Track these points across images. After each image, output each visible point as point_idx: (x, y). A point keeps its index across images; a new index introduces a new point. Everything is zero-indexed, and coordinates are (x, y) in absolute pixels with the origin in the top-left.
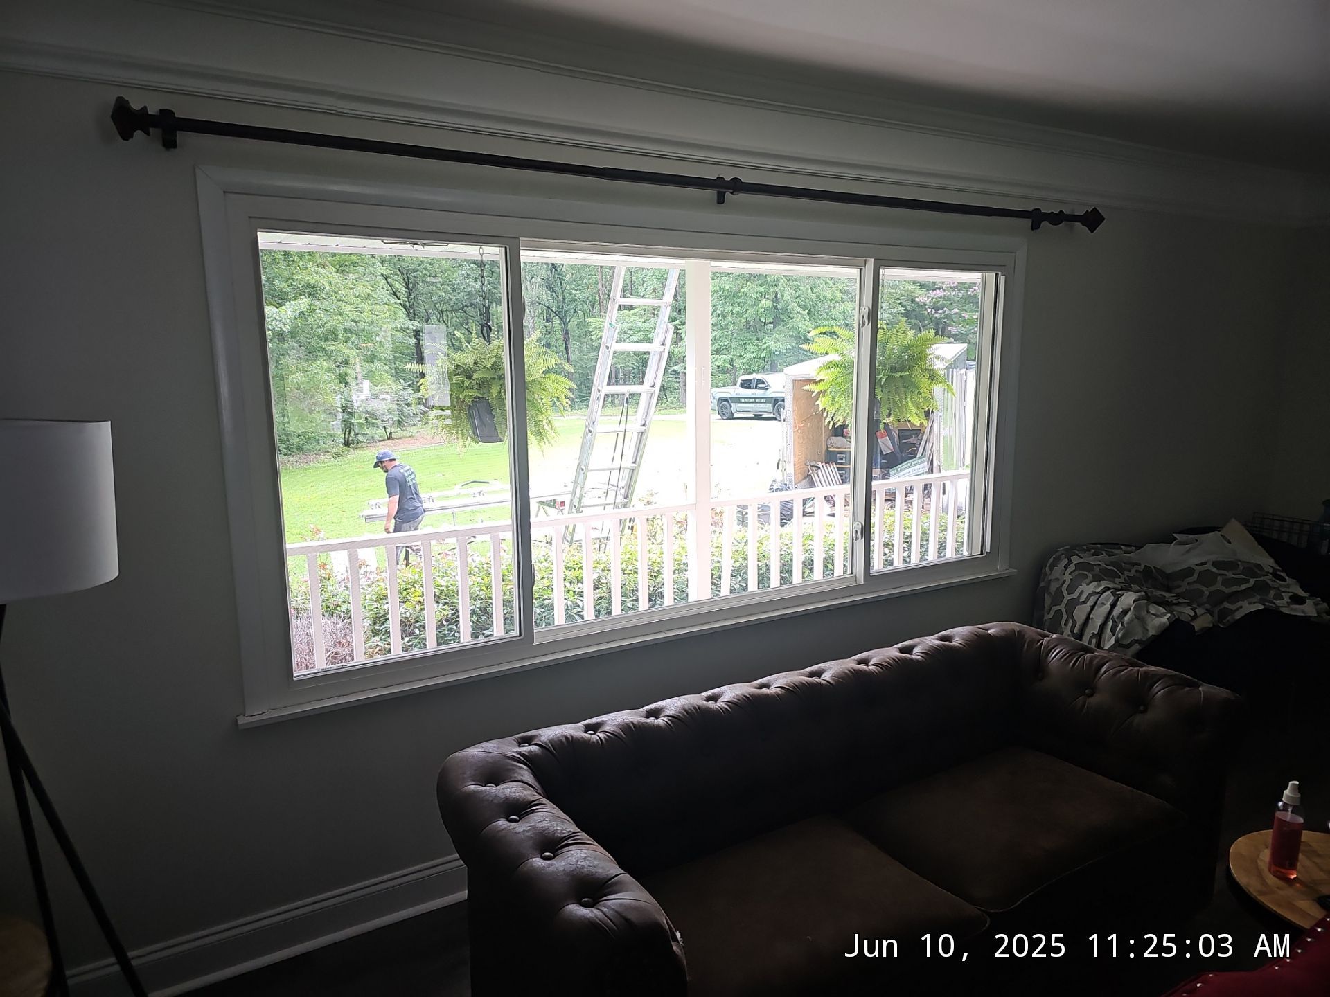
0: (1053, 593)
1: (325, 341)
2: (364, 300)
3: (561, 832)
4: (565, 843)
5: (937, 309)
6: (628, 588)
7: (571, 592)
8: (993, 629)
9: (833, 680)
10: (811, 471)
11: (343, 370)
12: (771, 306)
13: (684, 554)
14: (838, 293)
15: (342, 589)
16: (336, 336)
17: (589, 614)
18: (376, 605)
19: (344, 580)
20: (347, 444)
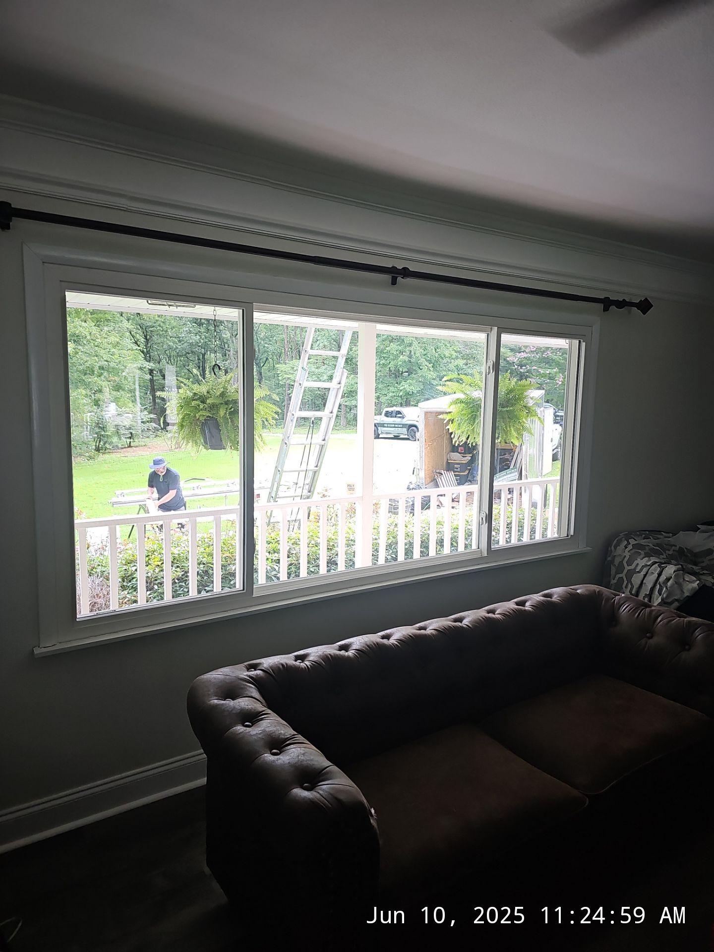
0: (617, 565)
1: (85, 375)
2: (114, 347)
3: (284, 735)
4: (288, 742)
5: (521, 366)
6: (311, 557)
7: (270, 560)
8: (580, 590)
9: (472, 625)
10: (436, 477)
11: (98, 395)
12: (407, 360)
13: (351, 533)
14: (453, 353)
15: (98, 555)
16: (93, 371)
17: (283, 576)
18: (125, 567)
19: (100, 549)
20: (98, 449)
